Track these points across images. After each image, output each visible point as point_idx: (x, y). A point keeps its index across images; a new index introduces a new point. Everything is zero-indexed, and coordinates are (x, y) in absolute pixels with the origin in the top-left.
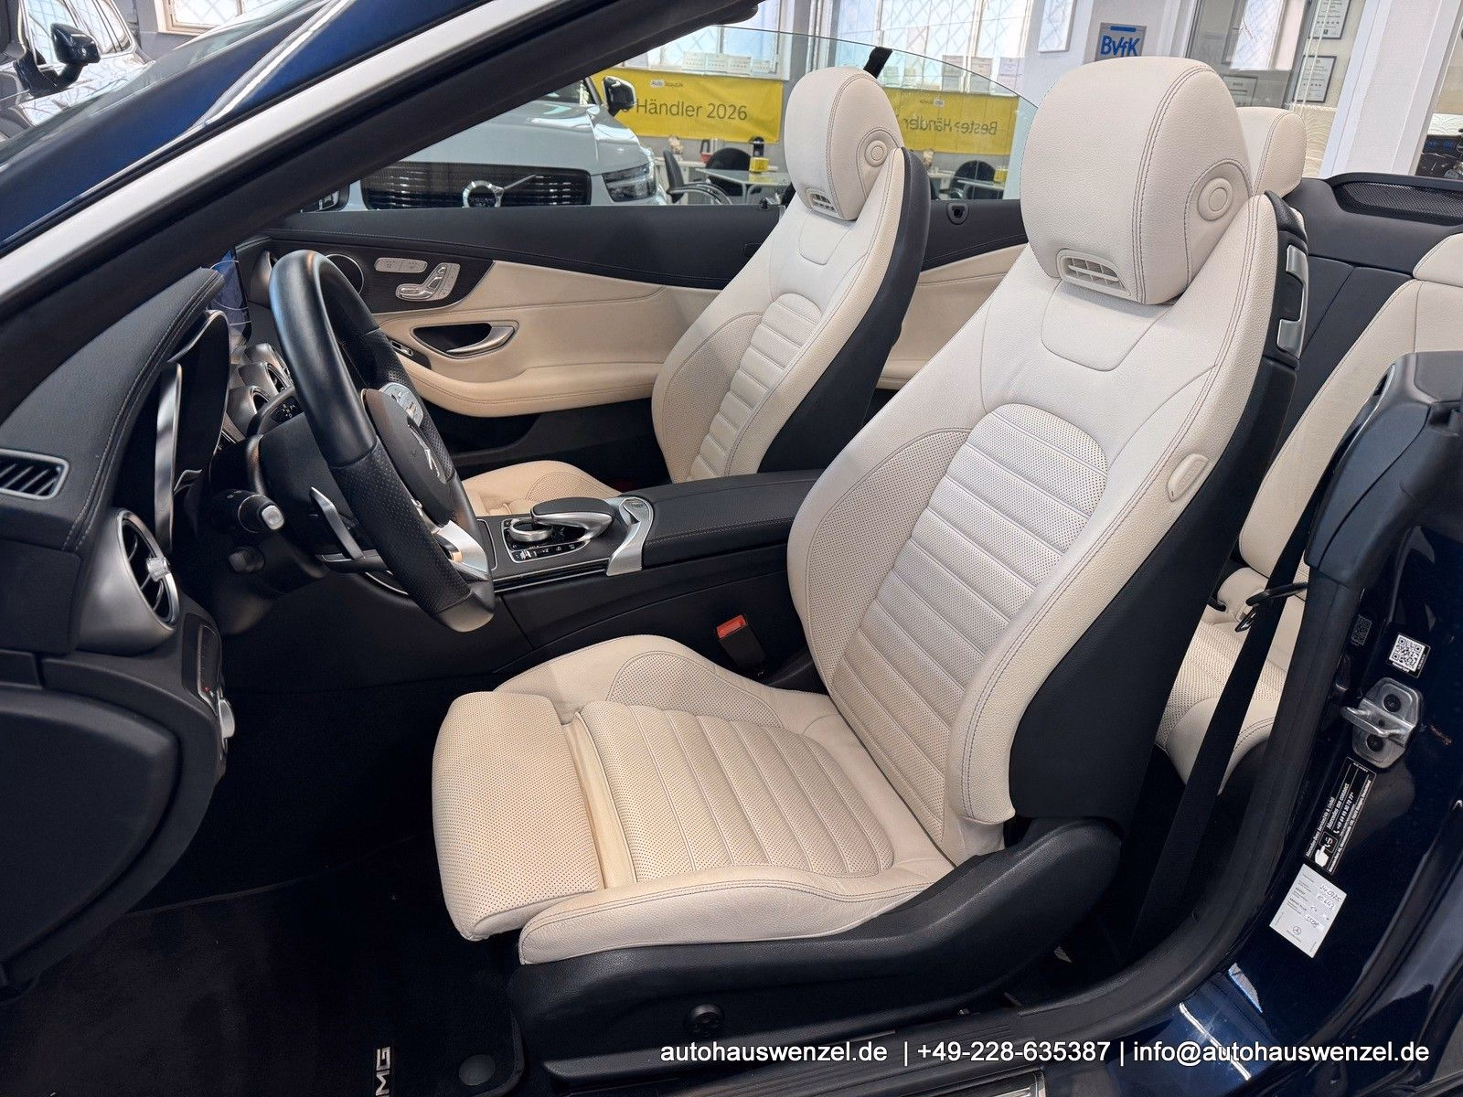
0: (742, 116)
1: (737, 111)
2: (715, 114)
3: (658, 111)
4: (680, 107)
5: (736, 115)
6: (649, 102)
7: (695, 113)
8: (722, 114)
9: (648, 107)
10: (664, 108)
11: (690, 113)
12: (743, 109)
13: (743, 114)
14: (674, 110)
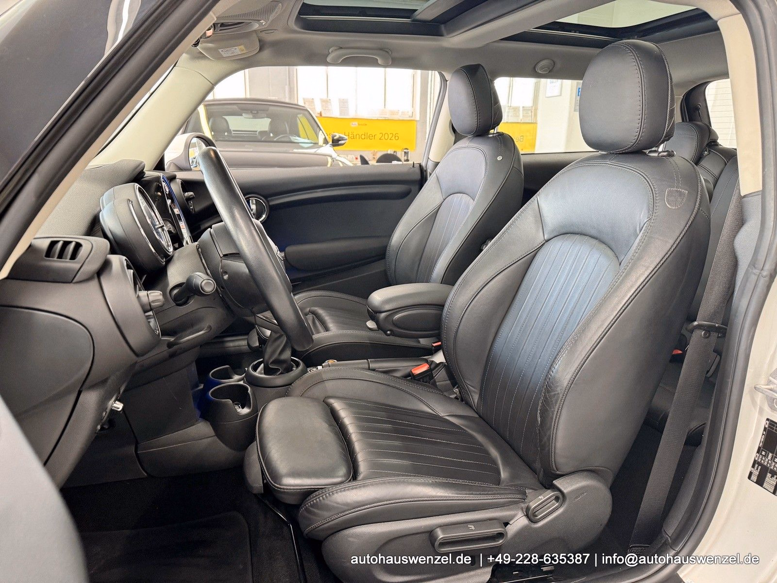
0: (397, 138)
1: (394, 136)
2: (383, 138)
3: (355, 137)
4: (366, 134)
5: (393, 138)
6: (350, 133)
7: (373, 138)
8: (386, 138)
9: (350, 136)
10: (358, 136)
11: (371, 138)
12: (396, 135)
13: (396, 136)
14: (363, 137)
